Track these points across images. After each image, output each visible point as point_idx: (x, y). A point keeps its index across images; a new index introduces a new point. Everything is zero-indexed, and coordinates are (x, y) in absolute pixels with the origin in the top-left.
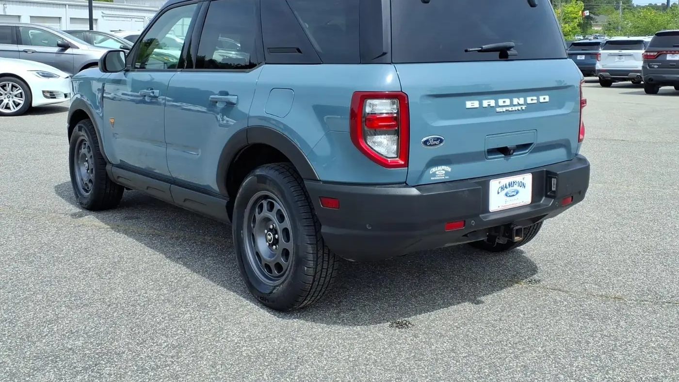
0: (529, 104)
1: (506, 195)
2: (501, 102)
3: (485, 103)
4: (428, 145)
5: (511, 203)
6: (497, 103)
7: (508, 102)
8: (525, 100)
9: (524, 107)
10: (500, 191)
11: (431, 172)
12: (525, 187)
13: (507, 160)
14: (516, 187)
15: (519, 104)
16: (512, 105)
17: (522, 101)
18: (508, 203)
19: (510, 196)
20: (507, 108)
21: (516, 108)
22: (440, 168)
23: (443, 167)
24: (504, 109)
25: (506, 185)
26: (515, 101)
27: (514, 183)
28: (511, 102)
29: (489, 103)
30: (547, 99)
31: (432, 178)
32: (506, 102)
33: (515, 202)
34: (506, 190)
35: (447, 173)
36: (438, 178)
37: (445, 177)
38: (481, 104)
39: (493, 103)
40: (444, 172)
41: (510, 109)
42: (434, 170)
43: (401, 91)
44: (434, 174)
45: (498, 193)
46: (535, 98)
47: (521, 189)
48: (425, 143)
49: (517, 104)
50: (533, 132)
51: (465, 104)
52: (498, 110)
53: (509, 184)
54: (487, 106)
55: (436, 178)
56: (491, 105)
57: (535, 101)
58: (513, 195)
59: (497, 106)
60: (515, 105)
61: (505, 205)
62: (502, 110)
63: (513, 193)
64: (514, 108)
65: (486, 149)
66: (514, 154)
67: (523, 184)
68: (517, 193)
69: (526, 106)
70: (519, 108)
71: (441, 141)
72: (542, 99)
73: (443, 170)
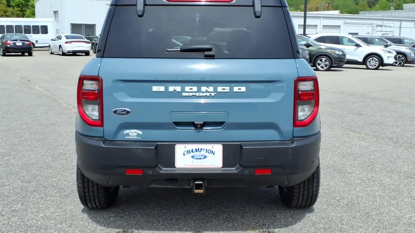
0: (219, 92)
1: (193, 157)
2: (187, 89)
3: (171, 89)
4: (117, 114)
5: (199, 164)
6: (183, 89)
7: (195, 89)
8: (215, 89)
9: (213, 94)
10: (186, 153)
11: (125, 133)
14: (204, 153)
15: (207, 91)
16: (199, 91)
17: (211, 89)
18: (194, 164)
19: (197, 159)
20: (194, 94)
21: (204, 94)
22: (132, 131)
23: (135, 130)
24: (191, 94)
25: (192, 150)
26: (204, 89)
27: (201, 149)
28: (199, 89)
29: (175, 89)
30: (243, 89)
31: (126, 137)
32: (193, 89)
33: (202, 164)
34: (192, 154)
35: (138, 135)
36: (131, 138)
37: (137, 137)
38: (166, 89)
39: (178, 89)
40: (136, 134)
41: (197, 94)
42: (127, 131)
43: (98, 76)
44: (128, 135)
45: (184, 155)
47: (209, 155)
48: (115, 112)
49: (205, 91)
50: (225, 114)
51: (152, 88)
52: (184, 94)
53: (196, 150)
54: (173, 91)
55: (129, 137)
56: (177, 91)
57: (228, 91)
58: (201, 159)
59: (183, 91)
60: (203, 92)
62: (187, 95)
63: (200, 157)
64: (202, 94)
65: (171, 122)
66: (204, 128)
67: (212, 152)
68: (205, 157)
69: (215, 94)
70: (208, 94)
71: (128, 112)
72: (236, 89)
73: (135, 132)
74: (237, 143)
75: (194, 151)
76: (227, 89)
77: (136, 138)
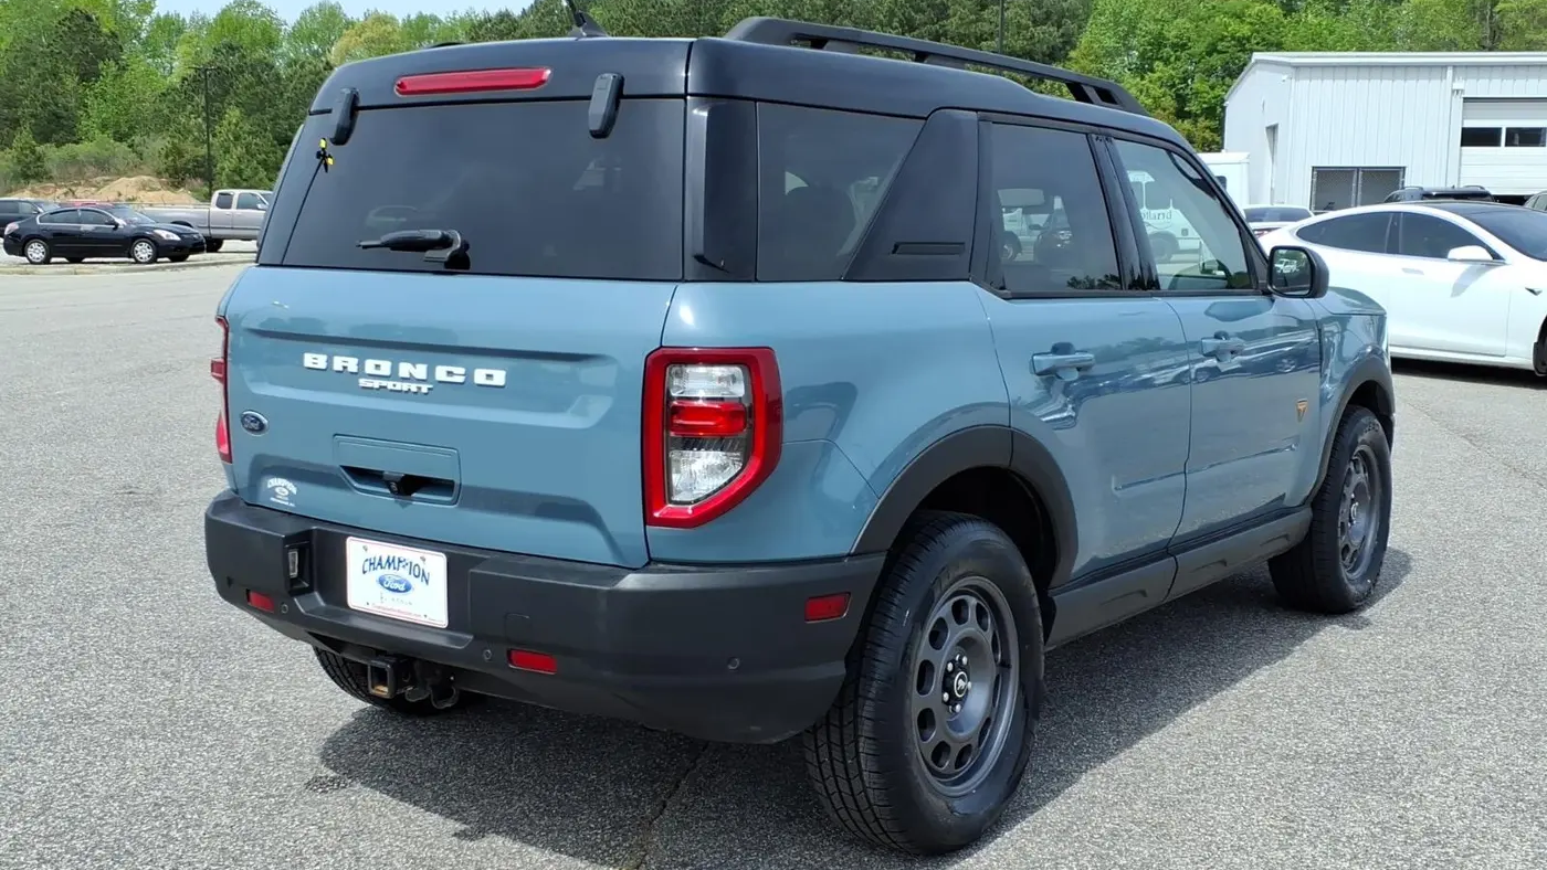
0: (440, 382)
1: (381, 581)
2: (370, 366)
4: (246, 429)
5: (394, 606)
6: (361, 365)
7: (386, 367)
8: (431, 372)
9: (424, 389)
10: (367, 568)
11: (269, 486)
12: (427, 581)
13: (403, 505)
14: (404, 573)
15: (413, 379)
16: (394, 376)
17: (420, 371)
18: (386, 604)
19: (389, 588)
20: (384, 383)
21: (405, 386)
22: (279, 481)
23: (286, 482)
24: (376, 384)
25: (380, 559)
26: (405, 369)
27: (399, 561)
28: (395, 369)
29: (345, 364)
30: (499, 378)
31: (272, 499)
32: (382, 367)
33: (403, 608)
34: (379, 572)
35: (290, 496)
36: (279, 504)
37: (289, 502)
38: (330, 362)
39: (353, 364)
40: (286, 492)
41: (390, 385)
42: (272, 482)
43: (225, 316)
44: (274, 492)
45: (364, 572)
46: (461, 370)
47: (416, 583)
48: (243, 422)
49: (407, 376)
50: (450, 454)
52: (363, 382)
53: (388, 561)
54: (340, 369)
55: (278, 501)
56: (350, 370)
57: (460, 379)
58: (397, 591)
59: (360, 373)
60: (404, 379)
61: (379, 604)
62: (370, 385)
63: (397, 586)
64: (400, 386)
65: (337, 464)
66: (414, 495)
67: (424, 574)
68: (408, 589)
69: (431, 386)
70: (414, 388)
71: (262, 427)
72: (480, 377)
73: (285, 487)
74: (474, 555)
75: (384, 563)
76: (459, 373)
77: (287, 503)
